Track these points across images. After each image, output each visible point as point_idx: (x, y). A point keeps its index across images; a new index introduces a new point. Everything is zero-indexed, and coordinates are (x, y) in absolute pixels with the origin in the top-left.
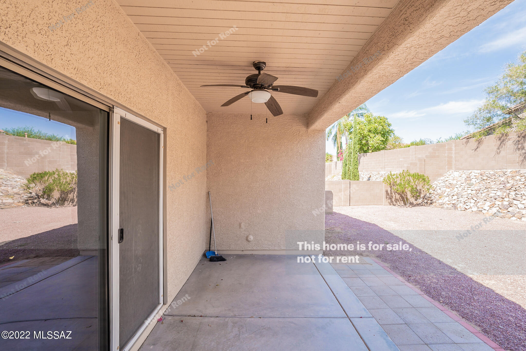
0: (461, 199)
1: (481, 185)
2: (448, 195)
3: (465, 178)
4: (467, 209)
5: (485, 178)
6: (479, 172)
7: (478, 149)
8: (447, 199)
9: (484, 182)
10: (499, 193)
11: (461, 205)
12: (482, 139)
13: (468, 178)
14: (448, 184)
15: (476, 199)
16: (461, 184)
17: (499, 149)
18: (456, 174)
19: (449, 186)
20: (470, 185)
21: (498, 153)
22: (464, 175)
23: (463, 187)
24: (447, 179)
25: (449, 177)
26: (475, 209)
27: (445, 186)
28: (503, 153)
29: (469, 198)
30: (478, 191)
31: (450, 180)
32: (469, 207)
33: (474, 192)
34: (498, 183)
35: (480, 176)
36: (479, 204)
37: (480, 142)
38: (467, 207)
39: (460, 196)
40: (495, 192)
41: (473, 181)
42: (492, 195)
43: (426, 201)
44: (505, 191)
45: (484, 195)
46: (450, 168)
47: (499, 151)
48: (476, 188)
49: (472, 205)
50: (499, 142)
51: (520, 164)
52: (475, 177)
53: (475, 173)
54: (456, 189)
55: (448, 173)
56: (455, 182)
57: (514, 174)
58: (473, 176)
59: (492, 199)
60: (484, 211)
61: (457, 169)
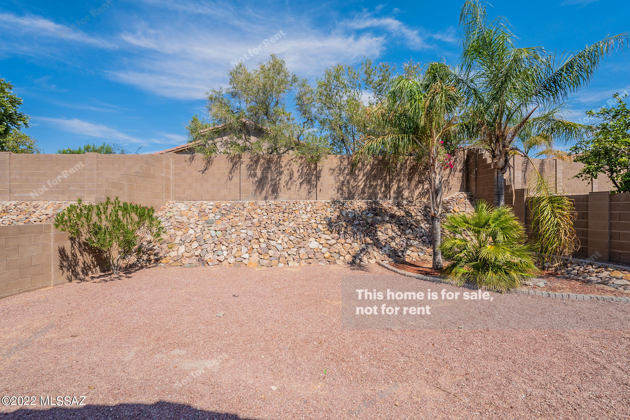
0: (205, 246)
1: (224, 222)
2: (182, 242)
3: (198, 213)
4: (220, 261)
5: (224, 212)
6: (212, 203)
7: (206, 171)
8: (182, 249)
9: (226, 218)
10: (250, 233)
11: (210, 255)
12: (212, 158)
13: (202, 213)
14: (175, 223)
15: (227, 245)
16: (197, 223)
17: (230, 173)
18: (182, 206)
19: (179, 226)
20: (209, 223)
21: (231, 179)
22: (193, 209)
23: (201, 227)
24: (169, 214)
25: (173, 212)
26: (232, 260)
27: (171, 227)
28: (236, 180)
29: (216, 242)
30: (224, 232)
31: (176, 217)
32: (223, 257)
33: (219, 233)
34: (243, 219)
35: (217, 210)
36: (234, 251)
37: (209, 161)
38: (219, 258)
39: (202, 242)
40: (245, 231)
41: (211, 216)
42: (243, 235)
43: (145, 257)
44: (255, 229)
45: (234, 236)
46: (168, 197)
47: (231, 176)
48: (220, 227)
49: (225, 253)
50: (231, 165)
51: (253, 194)
52: (211, 211)
53: (208, 205)
54: (191, 231)
55: (167, 204)
56: (185, 219)
57: (254, 207)
58: (207, 209)
59: (246, 241)
60: (244, 261)
61: (180, 199)
